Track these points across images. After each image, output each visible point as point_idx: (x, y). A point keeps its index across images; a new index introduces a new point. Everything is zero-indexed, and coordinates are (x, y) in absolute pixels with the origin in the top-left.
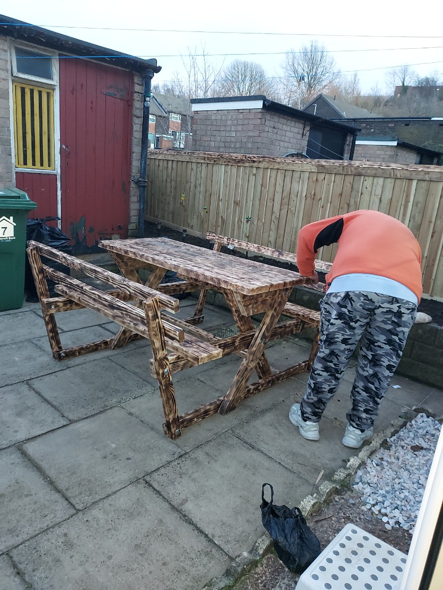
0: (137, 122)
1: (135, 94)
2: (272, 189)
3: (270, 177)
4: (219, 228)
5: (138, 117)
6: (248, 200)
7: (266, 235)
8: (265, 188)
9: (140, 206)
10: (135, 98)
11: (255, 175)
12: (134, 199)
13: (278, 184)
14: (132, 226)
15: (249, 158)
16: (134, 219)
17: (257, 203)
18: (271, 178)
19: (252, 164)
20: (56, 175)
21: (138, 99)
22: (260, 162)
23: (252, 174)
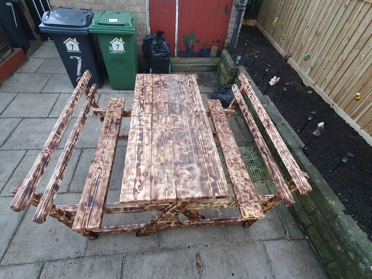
2: (355, 27)
7: (326, 72)
8: (348, 25)
13: (363, 22)
18: (360, 14)
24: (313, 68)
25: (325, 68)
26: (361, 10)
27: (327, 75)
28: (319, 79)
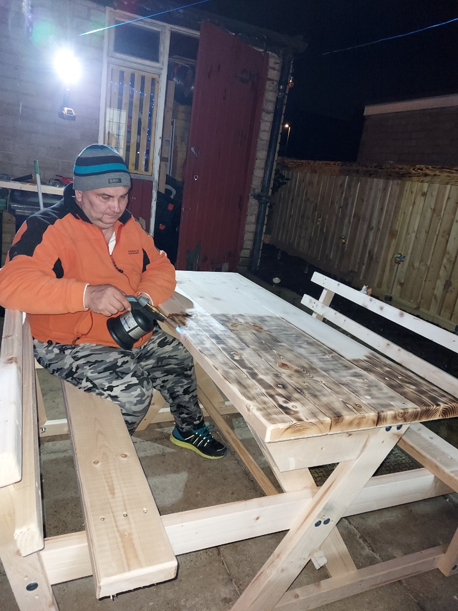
0: (266, 119)
1: (268, 82)
3: (449, 198)
4: (364, 267)
5: (268, 113)
6: (411, 230)
8: (439, 215)
9: (256, 229)
10: (267, 86)
11: (424, 194)
12: (251, 218)
14: (245, 253)
15: (419, 169)
16: (248, 243)
17: (423, 236)
19: (422, 178)
20: (152, 182)
21: (271, 88)
22: (435, 175)
23: (420, 194)
24: (403, 283)
25: (426, 278)
26: (449, 195)
27: (434, 289)
28: (422, 298)
